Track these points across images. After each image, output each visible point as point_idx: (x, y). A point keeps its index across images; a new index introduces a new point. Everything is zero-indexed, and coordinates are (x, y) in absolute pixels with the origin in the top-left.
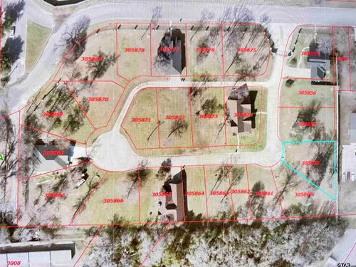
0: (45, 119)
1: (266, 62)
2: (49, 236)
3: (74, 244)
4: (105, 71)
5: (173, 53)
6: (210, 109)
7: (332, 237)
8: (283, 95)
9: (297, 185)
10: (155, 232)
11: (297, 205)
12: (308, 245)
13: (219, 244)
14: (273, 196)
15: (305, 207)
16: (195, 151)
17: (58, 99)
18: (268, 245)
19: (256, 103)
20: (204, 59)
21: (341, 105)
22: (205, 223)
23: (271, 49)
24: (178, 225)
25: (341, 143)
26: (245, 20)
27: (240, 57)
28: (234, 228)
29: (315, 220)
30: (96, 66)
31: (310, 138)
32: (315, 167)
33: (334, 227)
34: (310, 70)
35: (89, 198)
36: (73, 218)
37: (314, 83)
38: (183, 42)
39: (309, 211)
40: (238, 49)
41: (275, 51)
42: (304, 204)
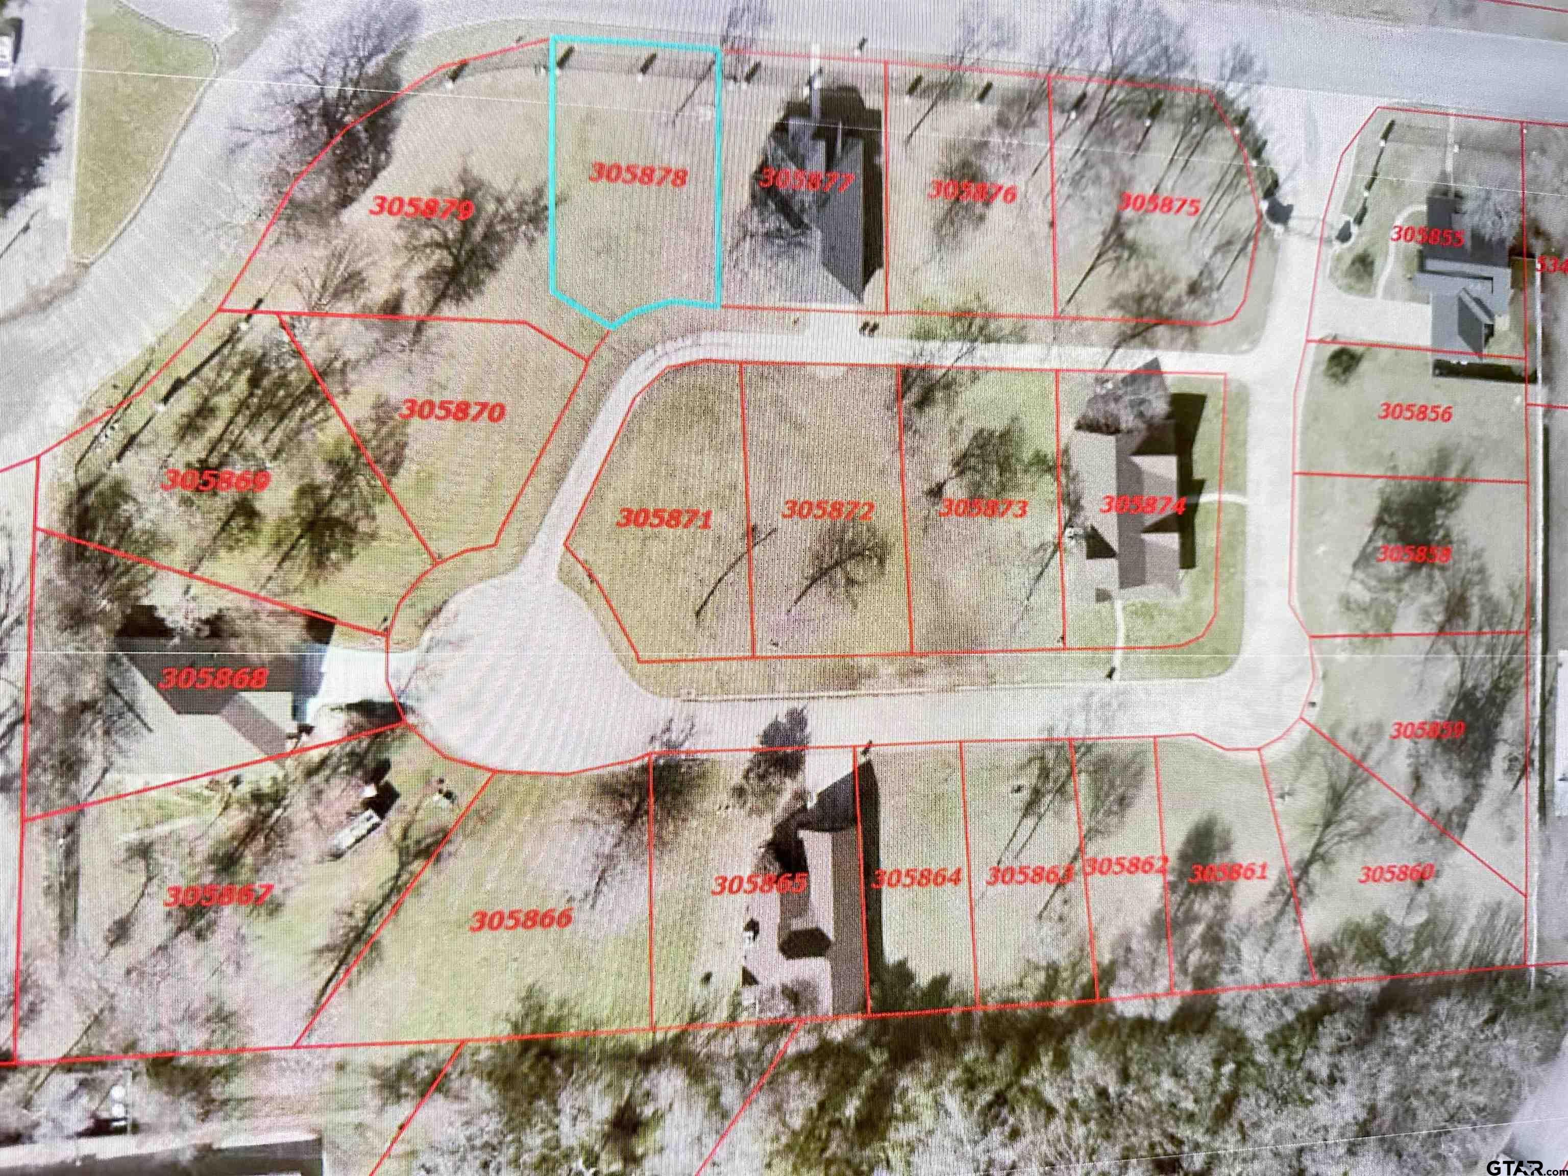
0: (173, 503)
1: (1243, 264)
2: (187, 1108)
3: (319, 1142)
4: (492, 268)
5: (823, 202)
6: (995, 473)
7: (1513, 1061)
8: (1316, 419)
9: (1367, 831)
10: (727, 1072)
11: (1369, 922)
12: (1415, 1103)
13: (1025, 1116)
14: (1268, 885)
15: (1403, 930)
16: (920, 672)
17: (243, 405)
18: (1244, 1108)
19: (1199, 450)
20: (968, 234)
21: (1554, 471)
22: (967, 1016)
23: (1264, 206)
24: (837, 1033)
25: (1553, 644)
26: (1153, 64)
27: (1130, 234)
28: (1097, 1036)
29: (1443, 989)
30: (445, 245)
31: (1426, 615)
32: (1447, 749)
33: (1522, 1019)
34: (1427, 311)
35: (396, 908)
36: (315, 1012)
37: (1444, 369)
38: (872, 148)
39: (1418, 949)
40: (1125, 200)
41: (1280, 214)
42: (1397, 916)
